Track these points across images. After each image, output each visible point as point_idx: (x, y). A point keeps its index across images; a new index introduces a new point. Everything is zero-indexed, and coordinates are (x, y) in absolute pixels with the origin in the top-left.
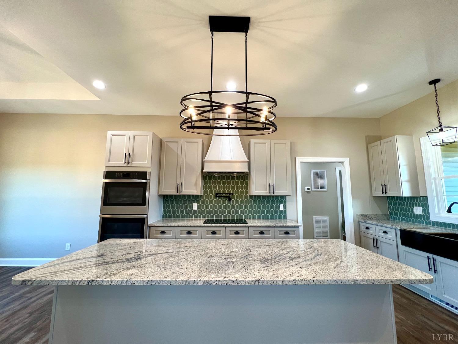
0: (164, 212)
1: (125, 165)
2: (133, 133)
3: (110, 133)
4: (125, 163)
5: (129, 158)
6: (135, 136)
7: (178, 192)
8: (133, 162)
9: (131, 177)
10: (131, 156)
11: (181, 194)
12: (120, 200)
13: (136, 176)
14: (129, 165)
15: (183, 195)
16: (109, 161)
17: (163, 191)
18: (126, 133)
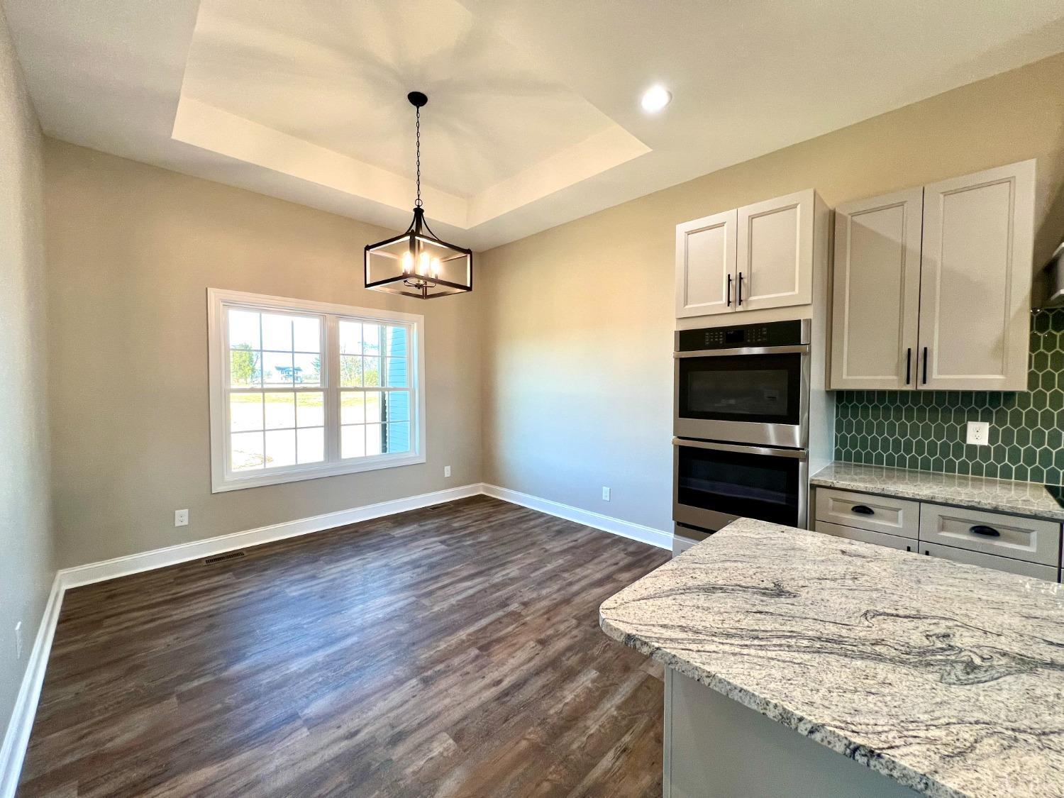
0: (841, 442)
1: (729, 310)
2: (746, 211)
3: (681, 228)
4: (729, 302)
5: (738, 287)
6: (752, 218)
7: (908, 382)
8: (751, 296)
9: (749, 341)
10: (745, 281)
11: (922, 387)
12: (721, 405)
13: (763, 336)
14: (740, 308)
15: (929, 394)
16: (686, 303)
17: (845, 377)
18: (727, 216)
